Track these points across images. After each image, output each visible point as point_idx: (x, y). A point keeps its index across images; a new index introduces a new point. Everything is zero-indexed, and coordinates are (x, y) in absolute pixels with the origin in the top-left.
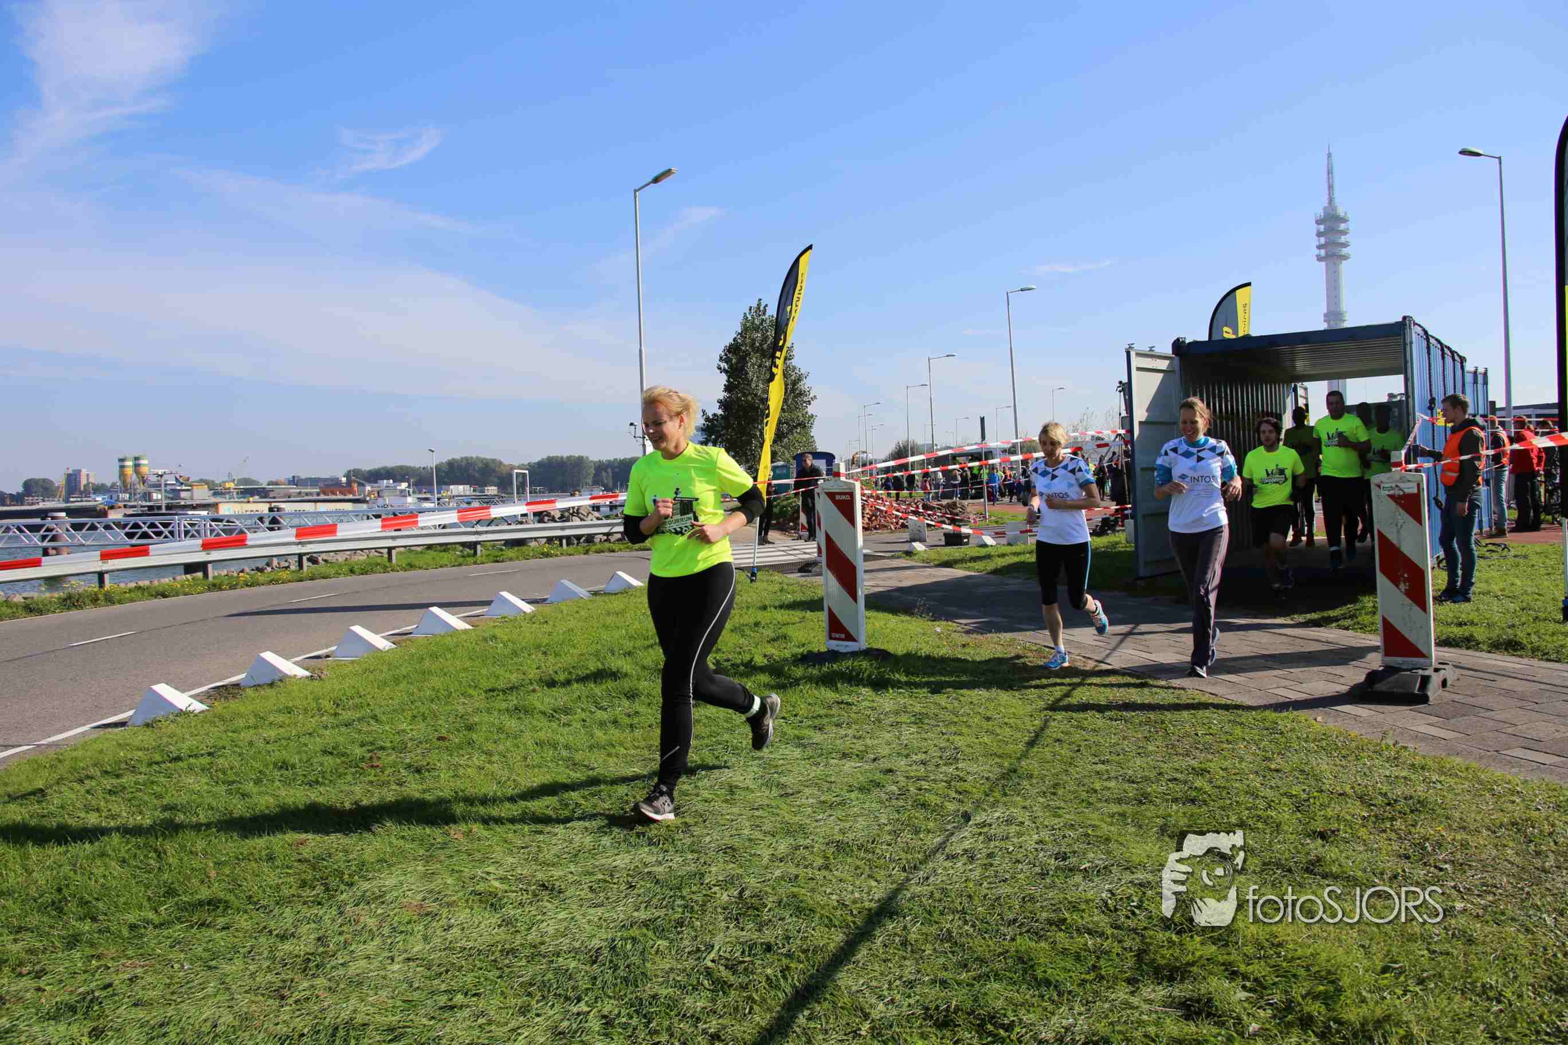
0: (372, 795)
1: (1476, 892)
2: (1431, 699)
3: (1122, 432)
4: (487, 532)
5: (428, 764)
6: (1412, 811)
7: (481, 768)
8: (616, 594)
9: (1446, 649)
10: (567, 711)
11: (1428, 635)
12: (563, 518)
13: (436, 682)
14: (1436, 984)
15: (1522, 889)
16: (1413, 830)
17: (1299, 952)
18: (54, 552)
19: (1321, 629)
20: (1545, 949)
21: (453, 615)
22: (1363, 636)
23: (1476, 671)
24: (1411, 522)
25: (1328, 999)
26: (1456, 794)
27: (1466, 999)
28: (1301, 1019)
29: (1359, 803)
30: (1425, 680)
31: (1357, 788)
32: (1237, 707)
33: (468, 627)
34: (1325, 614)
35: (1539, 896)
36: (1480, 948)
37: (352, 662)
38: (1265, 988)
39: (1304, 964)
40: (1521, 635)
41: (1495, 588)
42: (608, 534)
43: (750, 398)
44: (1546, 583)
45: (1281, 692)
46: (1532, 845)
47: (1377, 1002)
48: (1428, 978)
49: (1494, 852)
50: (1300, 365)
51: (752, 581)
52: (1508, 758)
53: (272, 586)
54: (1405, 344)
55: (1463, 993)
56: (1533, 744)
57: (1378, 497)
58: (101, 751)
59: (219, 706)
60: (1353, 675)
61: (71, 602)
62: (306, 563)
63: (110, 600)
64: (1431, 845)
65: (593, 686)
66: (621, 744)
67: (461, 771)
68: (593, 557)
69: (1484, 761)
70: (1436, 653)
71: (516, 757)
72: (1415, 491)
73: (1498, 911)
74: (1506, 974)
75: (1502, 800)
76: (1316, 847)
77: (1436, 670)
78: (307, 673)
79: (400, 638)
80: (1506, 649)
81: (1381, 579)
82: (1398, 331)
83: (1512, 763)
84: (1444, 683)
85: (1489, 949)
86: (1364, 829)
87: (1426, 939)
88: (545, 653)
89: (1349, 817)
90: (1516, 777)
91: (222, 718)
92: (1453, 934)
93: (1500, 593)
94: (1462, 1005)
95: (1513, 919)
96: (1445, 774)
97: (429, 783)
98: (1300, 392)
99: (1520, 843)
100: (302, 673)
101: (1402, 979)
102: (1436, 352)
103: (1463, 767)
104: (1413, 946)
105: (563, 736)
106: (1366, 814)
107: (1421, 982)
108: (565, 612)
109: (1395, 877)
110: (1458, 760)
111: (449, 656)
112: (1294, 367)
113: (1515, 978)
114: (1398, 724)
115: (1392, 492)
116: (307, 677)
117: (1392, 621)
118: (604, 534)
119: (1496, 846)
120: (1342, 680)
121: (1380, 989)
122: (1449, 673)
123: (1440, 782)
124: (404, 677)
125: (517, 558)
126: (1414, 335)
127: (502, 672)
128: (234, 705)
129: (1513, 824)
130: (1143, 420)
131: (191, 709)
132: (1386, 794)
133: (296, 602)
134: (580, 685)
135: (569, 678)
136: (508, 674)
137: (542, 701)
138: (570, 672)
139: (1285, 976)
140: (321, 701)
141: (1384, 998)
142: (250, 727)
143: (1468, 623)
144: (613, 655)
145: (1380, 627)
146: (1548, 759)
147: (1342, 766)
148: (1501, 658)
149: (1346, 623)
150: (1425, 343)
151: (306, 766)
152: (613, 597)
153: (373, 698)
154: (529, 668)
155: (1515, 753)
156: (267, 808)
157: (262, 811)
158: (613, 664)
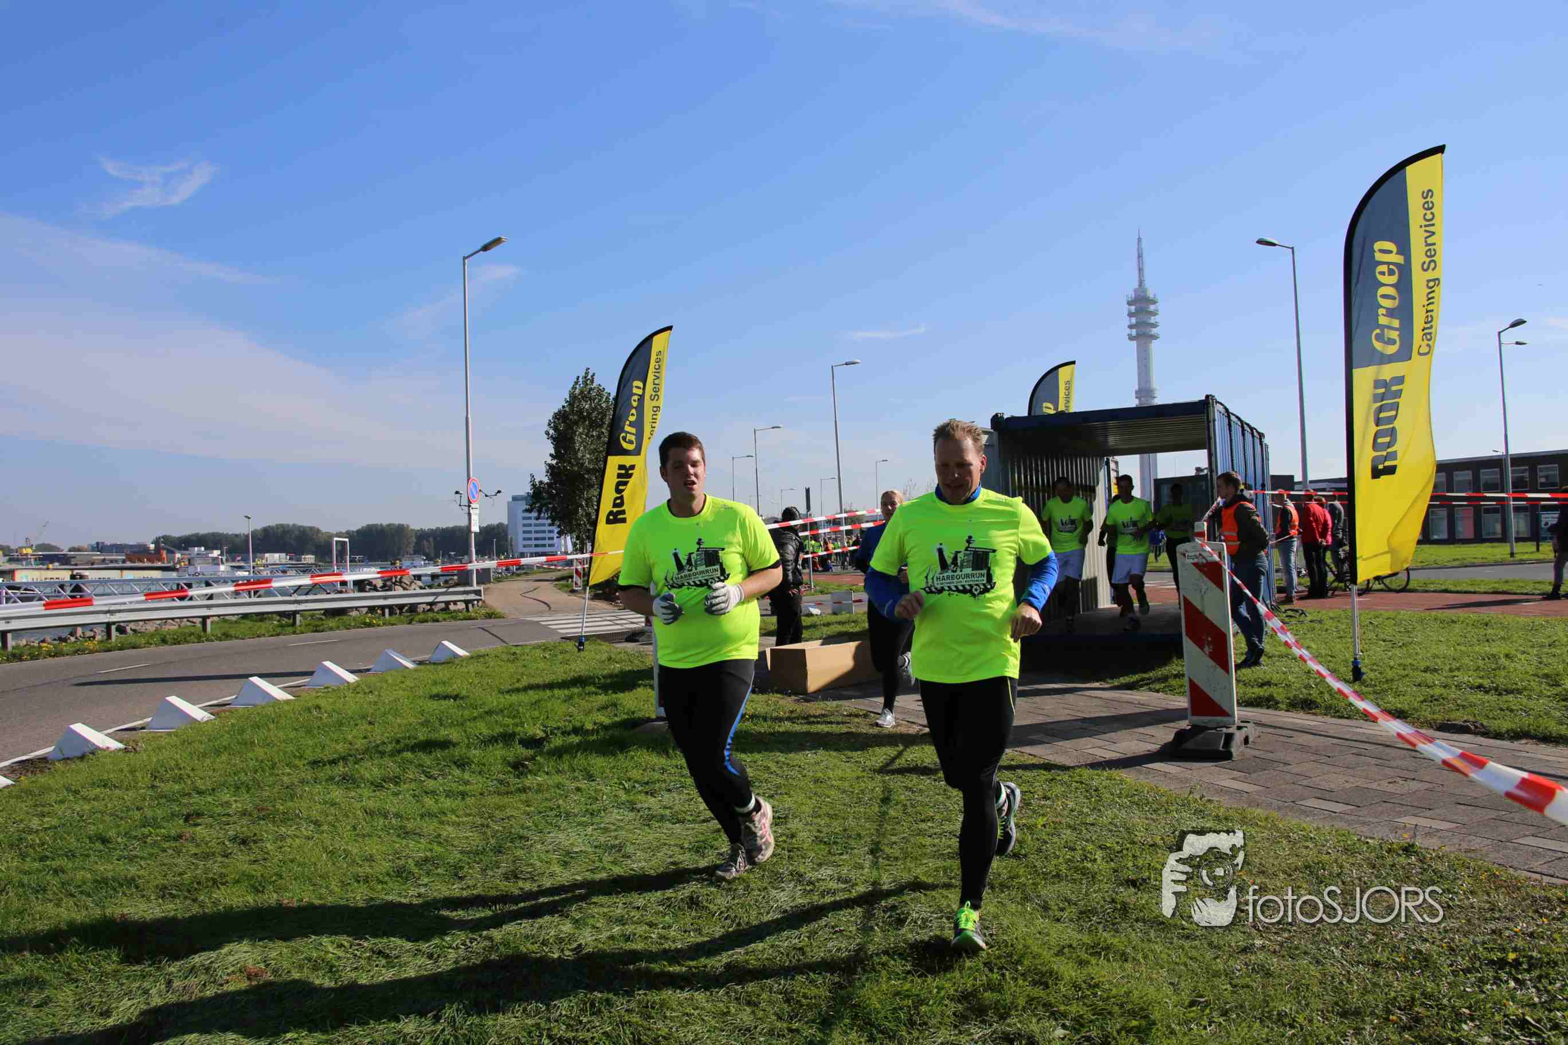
0: (197, 868)
1: (1274, 930)
2: (1234, 754)
4: (307, 601)
5: (255, 834)
7: (308, 838)
8: (442, 664)
9: (1248, 709)
10: (396, 780)
11: (1231, 694)
12: (385, 588)
14: (1238, 1015)
15: (1314, 926)
17: (1114, 991)
19: (1134, 692)
20: (1333, 978)
21: (274, 685)
22: (1172, 697)
23: (1275, 727)
24: (1214, 586)
25: (1142, 1033)
26: (1256, 842)
27: (1264, 1026)
29: (1168, 853)
30: (1229, 737)
31: (1166, 838)
33: (290, 697)
34: (1135, 678)
35: (1329, 931)
36: (1276, 981)
37: (169, 734)
38: (1082, 1026)
39: (1119, 1002)
40: (1315, 693)
42: (431, 604)
43: (576, 468)
44: (1339, 646)
45: (1095, 751)
47: (1185, 1034)
48: (1231, 1009)
50: (1112, 440)
51: (579, 650)
52: (1303, 808)
53: (77, 658)
54: (1209, 422)
55: (1261, 1022)
56: (1326, 794)
57: (1184, 565)
59: (26, 780)
60: (1163, 735)
62: (114, 633)
65: (423, 756)
66: (453, 811)
67: (289, 841)
68: (416, 627)
69: (1283, 812)
70: (1238, 712)
71: (345, 828)
72: (1217, 561)
73: (1293, 946)
74: (1299, 1003)
75: (1297, 846)
76: (1127, 894)
77: (1239, 728)
78: (121, 746)
79: (216, 709)
80: (1302, 708)
81: (1188, 644)
82: (1202, 408)
83: (1306, 812)
84: (1246, 741)
85: (1284, 981)
87: (1229, 974)
88: (370, 723)
89: (1159, 866)
90: (1309, 824)
91: (28, 792)
92: (1253, 969)
94: (1259, 1031)
95: (1305, 953)
96: (1246, 823)
97: (256, 853)
98: (1112, 465)
99: (1312, 884)
100: (115, 745)
101: (1207, 1011)
102: (1237, 429)
103: (1263, 816)
104: (1217, 981)
105: (392, 805)
107: (1225, 1013)
108: (390, 681)
110: (1259, 811)
111: (271, 726)
112: (1106, 441)
113: (1307, 1005)
114: (1205, 779)
115: (1196, 560)
116: (120, 750)
117: (1196, 681)
118: (428, 604)
120: (1153, 740)
121: (1187, 1022)
122: (1250, 730)
124: (225, 748)
125: (338, 628)
126: (1216, 413)
127: (328, 742)
128: (42, 779)
129: (1307, 867)
133: (104, 673)
134: (408, 755)
135: (398, 747)
136: (334, 745)
137: (370, 770)
138: (398, 742)
139: (1101, 1014)
140: (137, 774)
141: (1191, 1029)
142: (62, 802)
143: (1268, 683)
144: (441, 725)
145: (1187, 688)
146: (1339, 808)
147: (1152, 819)
148: (1298, 716)
149: (1158, 686)
150: (1226, 420)
151: (125, 839)
152: (440, 667)
153: (193, 770)
154: (356, 736)
155: (1312, 803)
156: (84, 883)
157: (80, 886)
158: (443, 733)
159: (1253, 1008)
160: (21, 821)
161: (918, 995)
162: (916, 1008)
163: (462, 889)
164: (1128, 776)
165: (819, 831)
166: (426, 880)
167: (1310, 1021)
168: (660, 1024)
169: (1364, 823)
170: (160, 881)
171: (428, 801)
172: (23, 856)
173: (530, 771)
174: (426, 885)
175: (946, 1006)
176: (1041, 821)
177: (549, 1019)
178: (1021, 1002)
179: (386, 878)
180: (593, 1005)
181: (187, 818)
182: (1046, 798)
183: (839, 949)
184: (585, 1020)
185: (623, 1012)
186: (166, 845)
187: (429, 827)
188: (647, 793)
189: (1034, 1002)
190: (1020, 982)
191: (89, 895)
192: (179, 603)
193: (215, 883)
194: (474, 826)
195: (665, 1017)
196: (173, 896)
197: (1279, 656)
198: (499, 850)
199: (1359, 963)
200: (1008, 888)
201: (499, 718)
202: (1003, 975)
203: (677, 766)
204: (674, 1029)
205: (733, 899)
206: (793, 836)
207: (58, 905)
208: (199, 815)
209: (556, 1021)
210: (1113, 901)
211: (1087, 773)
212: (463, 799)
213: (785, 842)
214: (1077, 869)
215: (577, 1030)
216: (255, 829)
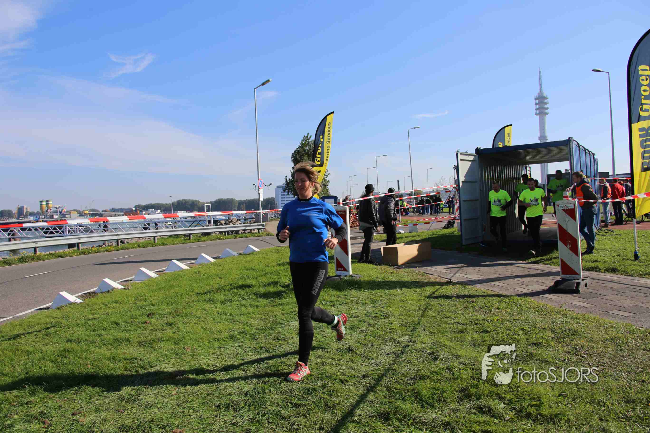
0: (152, 335)
1: (597, 365)
2: (580, 291)
3: (455, 186)
4: (194, 230)
5: (175, 322)
6: (572, 335)
7: (196, 323)
8: (249, 254)
9: (587, 272)
10: (230, 301)
11: (579, 265)
12: (225, 224)
13: (176, 289)
14: (580, 401)
15: (614, 364)
16: (572, 342)
17: (526, 389)
18: (13, 240)
19: (537, 265)
20: (623, 386)
21: (182, 263)
22: (554, 267)
23: (599, 280)
24: (572, 219)
25: (537, 407)
26: (589, 328)
27: (591, 406)
28: (526, 415)
29: (550, 332)
30: (578, 284)
31: (550, 326)
32: (503, 296)
33: (188, 268)
34: (538, 259)
35: (621, 366)
36: (597, 387)
37: (141, 282)
38: (512, 403)
39: (528, 394)
40: (617, 266)
41: (608, 247)
44: (628, 245)
45: (520, 289)
46: (619, 348)
47: (556, 408)
48: (577, 398)
49: (604, 350)
50: (527, 157)
52: (611, 314)
53: (106, 253)
54: (570, 149)
55: (590, 403)
56: (621, 308)
58: (40, 319)
59: (87, 300)
60: (550, 282)
61: (22, 260)
62: (120, 243)
63: (39, 259)
64: (579, 347)
65: (241, 291)
66: (253, 313)
67: (188, 324)
68: (238, 239)
69: (602, 315)
70: (582, 273)
71: (210, 319)
72: (573, 208)
73: (605, 372)
74: (607, 396)
75: (608, 330)
76: (532, 349)
77: (583, 280)
78: (123, 287)
79: (159, 273)
80: (611, 272)
81: (560, 244)
82: (567, 143)
83: (613, 316)
84: (586, 285)
85: (601, 387)
86: (553, 342)
88: (220, 278)
89: (547, 338)
90: (614, 321)
91: (88, 305)
93: (610, 250)
94: (589, 408)
95: (611, 375)
96: (585, 320)
97: (175, 329)
98: (528, 169)
99: (614, 346)
100: (120, 287)
101: (566, 399)
102: (583, 152)
103: (593, 318)
104: (571, 386)
105: (229, 310)
106: (553, 336)
107: (574, 400)
108: (228, 261)
109: (565, 360)
110: (591, 315)
111: (181, 279)
112: (525, 158)
113: (611, 397)
114: (567, 301)
115: (564, 208)
116: (123, 289)
117: (564, 260)
118: (243, 230)
119: (605, 348)
120: (545, 285)
122: (588, 281)
123: (583, 324)
124: (163, 288)
125: (207, 240)
126: (574, 146)
127: (203, 285)
128: (93, 300)
129: (612, 339)
130: (463, 181)
131: (76, 302)
132: (561, 329)
133: (116, 259)
134: (235, 290)
135: (231, 287)
136: (205, 286)
137: (220, 296)
138: (231, 285)
139: (520, 399)
140: (129, 298)
141: (559, 406)
142: (101, 309)
143: (596, 261)
144: (248, 278)
145: (560, 263)
146: (627, 314)
147: (544, 318)
148: (609, 275)
149: (547, 262)
150: (578, 148)
151: (125, 323)
152: (248, 255)
153: (150, 296)
154: (214, 284)
155: (614, 312)
156: (110, 340)
157: (108, 341)
158: (249, 282)
159: (587, 398)
160: (86, 316)
161: (442, 389)
162: (442, 394)
163: (257, 344)
164: (534, 300)
165: (402, 321)
166: (242, 340)
167: (612, 404)
168: (335, 399)
169: (639, 321)
170: (138, 340)
171: (243, 309)
172: (87, 329)
173: (284, 297)
174: (242, 342)
175: (454, 393)
176: (496, 318)
177: (291, 396)
178: (486, 393)
179: (226, 339)
180: (309, 391)
181: (148, 315)
182: (498, 309)
183: (410, 370)
184: (305, 396)
185: (321, 394)
186: (141, 326)
187: (243, 319)
188: (331, 306)
189: (492, 393)
190: (486, 384)
191: (111, 345)
192: (144, 231)
193: (160, 340)
194: (261, 319)
195: (338, 396)
196: (144, 346)
197: (601, 250)
198: (271, 328)
199: (635, 380)
200: (482, 346)
201: (272, 276)
202: (479, 381)
203: (344, 295)
204: (342, 401)
205: (367, 349)
206: (391, 323)
207: (100, 348)
208: (153, 314)
209: (294, 396)
210: (526, 352)
211: (516, 298)
212: (257, 308)
213: (388, 326)
214: (511, 338)
215: (302, 401)
216: (175, 319)
